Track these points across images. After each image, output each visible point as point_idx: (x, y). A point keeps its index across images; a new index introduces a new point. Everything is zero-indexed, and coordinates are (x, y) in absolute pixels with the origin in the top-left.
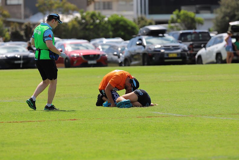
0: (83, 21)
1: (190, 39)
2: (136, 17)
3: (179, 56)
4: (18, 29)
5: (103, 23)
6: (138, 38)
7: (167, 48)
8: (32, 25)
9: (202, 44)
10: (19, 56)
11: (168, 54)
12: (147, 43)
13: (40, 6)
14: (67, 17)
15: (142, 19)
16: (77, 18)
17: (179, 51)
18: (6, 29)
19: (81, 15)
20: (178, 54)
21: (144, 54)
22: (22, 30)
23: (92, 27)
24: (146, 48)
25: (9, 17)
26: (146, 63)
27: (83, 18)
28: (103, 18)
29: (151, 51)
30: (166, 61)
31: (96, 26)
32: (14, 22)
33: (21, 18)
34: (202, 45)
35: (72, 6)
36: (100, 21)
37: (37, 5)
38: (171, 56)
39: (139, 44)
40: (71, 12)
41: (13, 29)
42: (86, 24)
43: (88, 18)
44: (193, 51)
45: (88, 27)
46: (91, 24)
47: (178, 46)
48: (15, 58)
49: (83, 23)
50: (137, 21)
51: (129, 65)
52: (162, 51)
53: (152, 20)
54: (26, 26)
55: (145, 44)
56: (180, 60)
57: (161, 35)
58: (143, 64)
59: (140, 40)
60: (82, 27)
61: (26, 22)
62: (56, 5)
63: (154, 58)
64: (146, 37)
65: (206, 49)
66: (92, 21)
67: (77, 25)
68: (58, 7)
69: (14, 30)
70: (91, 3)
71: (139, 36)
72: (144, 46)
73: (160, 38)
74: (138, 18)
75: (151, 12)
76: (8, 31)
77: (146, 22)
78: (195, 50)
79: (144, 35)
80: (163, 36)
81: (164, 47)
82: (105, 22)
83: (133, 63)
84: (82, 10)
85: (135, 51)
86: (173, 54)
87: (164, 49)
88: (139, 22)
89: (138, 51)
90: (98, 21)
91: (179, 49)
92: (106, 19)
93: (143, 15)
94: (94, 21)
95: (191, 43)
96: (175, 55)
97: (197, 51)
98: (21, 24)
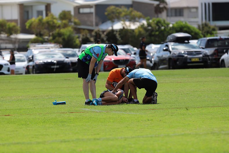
0: (150, 28)
1: (216, 45)
2: (200, 23)
3: (201, 60)
4: (88, 36)
5: (167, 30)
6: (165, 44)
7: (190, 53)
8: (101, 32)
9: (224, 49)
10: (55, 62)
11: (190, 59)
12: (173, 49)
13: (108, 14)
14: (134, 24)
15: (206, 25)
16: (144, 24)
17: (201, 56)
18: (77, 36)
19: (147, 22)
20: (199, 58)
21: (170, 59)
22: (91, 36)
23: (157, 33)
24: (172, 53)
25: (79, 25)
26: (171, 67)
27: (149, 25)
28: (168, 25)
29: (176, 57)
30: (189, 65)
31: (162, 32)
32: (84, 29)
33: (92, 26)
34: (225, 51)
35: (138, 14)
36: (165, 27)
37: (106, 13)
38: (193, 60)
39: (166, 50)
40: (137, 19)
41: (83, 35)
42: (152, 30)
43: (153, 25)
44: (218, 56)
45: (153, 33)
46: (157, 31)
47: (200, 51)
48: (52, 64)
49: (149, 29)
50: (201, 27)
51: (158, 69)
52: (186, 56)
53: (215, 26)
54: (96, 33)
55: (171, 50)
56: (202, 64)
57: (186, 41)
58: (169, 68)
59: (167, 46)
60: (148, 33)
61: (96, 29)
62: (123, 14)
63: (178, 63)
64: (172, 43)
65: (228, 54)
66: (157, 27)
67: (143, 32)
68: (125, 15)
69: (84, 37)
70: (163, 11)
71: (167, 42)
72: (170, 52)
73: (185, 44)
74: (202, 25)
75: (215, 19)
76: (79, 37)
77: (209, 28)
78: (219, 54)
79: (171, 41)
80: (189, 43)
81: (187, 53)
82: (169, 29)
83: (161, 67)
84: (149, 17)
85: (162, 56)
86: (196, 58)
87: (188, 54)
88: (203, 28)
89: (164, 56)
90: (163, 28)
91: (201, 54)
92: (171, 25)
93: (208, 22)
94: (160, 28)
95: (216, 48)
96: (197, 60)
97: (221, 56)
98: (91, 31)
